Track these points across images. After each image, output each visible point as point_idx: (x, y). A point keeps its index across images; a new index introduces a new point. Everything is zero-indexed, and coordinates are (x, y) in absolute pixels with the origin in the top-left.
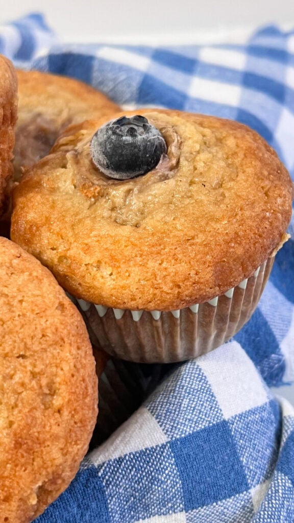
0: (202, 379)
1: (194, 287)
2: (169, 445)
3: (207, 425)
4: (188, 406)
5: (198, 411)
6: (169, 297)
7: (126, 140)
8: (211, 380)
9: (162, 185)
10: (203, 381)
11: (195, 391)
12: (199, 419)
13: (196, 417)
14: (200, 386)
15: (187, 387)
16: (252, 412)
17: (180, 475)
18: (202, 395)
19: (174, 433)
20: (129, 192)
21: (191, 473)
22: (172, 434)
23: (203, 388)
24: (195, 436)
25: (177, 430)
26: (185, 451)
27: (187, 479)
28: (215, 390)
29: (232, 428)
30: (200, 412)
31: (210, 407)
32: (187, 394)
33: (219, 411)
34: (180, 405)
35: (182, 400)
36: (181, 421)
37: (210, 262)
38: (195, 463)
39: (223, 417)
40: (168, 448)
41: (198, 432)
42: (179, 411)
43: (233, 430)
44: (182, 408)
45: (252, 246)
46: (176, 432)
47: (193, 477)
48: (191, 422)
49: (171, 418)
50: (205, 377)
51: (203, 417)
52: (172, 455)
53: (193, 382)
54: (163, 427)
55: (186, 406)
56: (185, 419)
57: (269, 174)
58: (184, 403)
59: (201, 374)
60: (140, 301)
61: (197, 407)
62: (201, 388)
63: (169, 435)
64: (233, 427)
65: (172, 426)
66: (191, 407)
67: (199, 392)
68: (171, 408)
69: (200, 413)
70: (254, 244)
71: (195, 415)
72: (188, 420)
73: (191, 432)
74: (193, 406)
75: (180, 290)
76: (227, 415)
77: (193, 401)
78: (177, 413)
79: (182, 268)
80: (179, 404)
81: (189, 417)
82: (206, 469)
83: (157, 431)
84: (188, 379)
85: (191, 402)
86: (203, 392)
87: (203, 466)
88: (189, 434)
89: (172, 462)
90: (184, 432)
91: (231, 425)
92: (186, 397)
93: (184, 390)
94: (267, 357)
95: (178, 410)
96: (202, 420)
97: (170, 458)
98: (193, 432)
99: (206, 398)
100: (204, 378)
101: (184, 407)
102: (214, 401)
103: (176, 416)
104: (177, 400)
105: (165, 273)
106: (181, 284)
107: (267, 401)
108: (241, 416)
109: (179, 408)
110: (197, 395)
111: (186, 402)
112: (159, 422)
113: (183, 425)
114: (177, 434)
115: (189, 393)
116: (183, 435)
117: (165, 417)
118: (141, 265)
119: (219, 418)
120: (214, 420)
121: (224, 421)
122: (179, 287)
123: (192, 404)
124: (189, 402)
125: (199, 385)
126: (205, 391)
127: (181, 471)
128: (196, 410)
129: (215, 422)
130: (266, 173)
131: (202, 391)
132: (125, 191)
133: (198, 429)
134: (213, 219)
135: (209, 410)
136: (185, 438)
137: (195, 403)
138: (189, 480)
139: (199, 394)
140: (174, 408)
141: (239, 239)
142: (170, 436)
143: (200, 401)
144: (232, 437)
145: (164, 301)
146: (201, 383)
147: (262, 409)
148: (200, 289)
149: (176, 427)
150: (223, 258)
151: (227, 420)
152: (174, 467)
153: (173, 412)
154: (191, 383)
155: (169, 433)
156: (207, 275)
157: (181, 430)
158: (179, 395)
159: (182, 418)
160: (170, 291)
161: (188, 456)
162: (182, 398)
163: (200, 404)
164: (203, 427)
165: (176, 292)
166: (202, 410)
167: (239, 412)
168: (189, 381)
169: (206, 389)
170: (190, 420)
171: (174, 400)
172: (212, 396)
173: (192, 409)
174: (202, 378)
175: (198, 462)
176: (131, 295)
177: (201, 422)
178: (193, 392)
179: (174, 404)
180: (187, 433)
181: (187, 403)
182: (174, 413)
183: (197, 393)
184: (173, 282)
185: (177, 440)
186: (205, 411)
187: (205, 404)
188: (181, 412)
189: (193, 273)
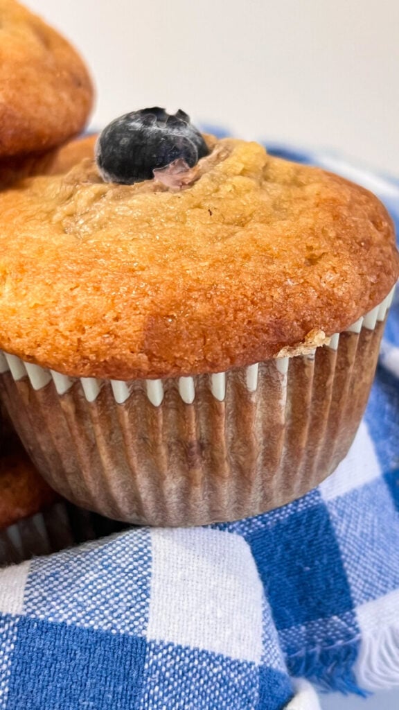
0: (141, 558)
1: (104, 338)
2: (17, 620)
3: (105, 628)
4: (91, 583)
5: (103, 600)
6: (63, 342)
8: (156, 568)
9: (150, 197)
10: (141, 562)
11: (118, 570)
12: (97, 612)
13: (93, 607)
14: (131, 567)
15: (110, 558)
16: (211, 658)
17: (10, 677)
18: (127, 580)
19: (39, 608)
21: (30, 685)
22: (35, 607)
23: (135, 572)
24: (74, 632)
25: (48, 607)
26: (39, 643)
27: (21, 691)
28: (154, 584)
29: (150, 659)
30: (106, 602)
31: (129, 605)
32: (100, 567)
33: (142, 620)
34: (79, 577)
35: (88, 571)
36: (63, 598)
37: (145, 309)
38: (46, 672)
39: (144, 632)
40: (14, 626)
41: (82, 630)
42: (70, 584)
43: (151, 662)
44: (78, 582)
46: (43, 609)
47: (32, 692)
48: (80, 608)
49: (51, 586)
50: (150, 559)
51: (106, 612)
52: (15, 638)
53: (124, 556)
54: (28, 592)
55: (87, 582)
56: (71, 599)
57: (338, 237)
58: (87, 575)
59: (145, 551)
60: (26, 339)
61: (103, 593)
62: (131, 571)
63: (29, 607)
64: (152, 658)
65: (44, 598)
66: (95, 588)
67: (123, 574)
68: (62, 573)
69: (103, 604)
71: (94, 603)
72: (75, 603)
73: (69, 622)
74: (99, 587)
75: (83, 337)
76: (153, 633)
77: (105, 582)
78: (65, 584)
79: (98, 303)
80: (79, 574)
81: (80, 599)
82: (61, 692)
83: (15, 593)
84: (119, 548)
85: (100, 581)
86: (131, 578)
87: (59, 685)
88: (64, 623)
89: (8, 650)
90: (57, 615)
91: (151, 653)
92: (96, 570)
93: (100, 559)
95: (70, 581)
96: (102, 616)
97: (9, 641)
98: (73, 624)
99: (130, 589)
100: (146, 558)
101: (83, 582)
102: (143, 600)
103: (60, 587)
104: (79, 568)
106: (86, 327)
107: (258, 663)
108: (179, 650)
109: (74, 580)
110: (118, 576)
111: (91, 576)
112: (28, 583)
113: (62, 606)
114: (43, 612)
115: (106, 567)
116: (51, 619)
117: (43, 581)
119: (136, 630)
120: (123, 627)
121: (143, 640)
122: (83, 331)
123: (100, 584)
124: (96, 580)
125: (131, 563)
126: (135, 578)
127: (16, 671)
128: (98, 596)
129: (122, 632)
131: (130, 575)
132: (97, 191)
133: (86, 625)
135: (124, 608)
136: (52, 625)
137: (104, 585)
138: (23, 694)
139: (123, 577)
140: (66, 576)
142: (30, 610)
143: (117, 587)
144: (141, 671)
145: (56, 349)
146: (136, 564)
147: (237, 666)
149: (49, 602)
151: (148, 641)
152: (6, 658)
153: (61, 580)
154: (119, 555)
155: (30, 604)
156: (132, 327)
157: (53, 610)
158: (88, 562)
159: (68, 594)
160: (67, 333)
161: (40, 655)
162: (88, 568)
163: (112, 591)
164: (96, 627)
165: (75, 338)
166: (111, 602)
167: (182, 641)
168: (119, 552)
169: (140, 576)
170: (79, 605)
171: (75, 565)
172: (145, 591)
173: (95, 591)
174: (144, 558)
175: (52, 674)
176: (18, 326)
177: (97, 618)
178: (115, 569)
179: (70, 571)
180: (61, 620)
181: (91, 578)
182: (61, 583)
183: (119, 573)
184: (78, 321)
185: (36, 620)
186: (116, 607)
187: (121, 596)
188: (73, 586)
189: (110, 316)
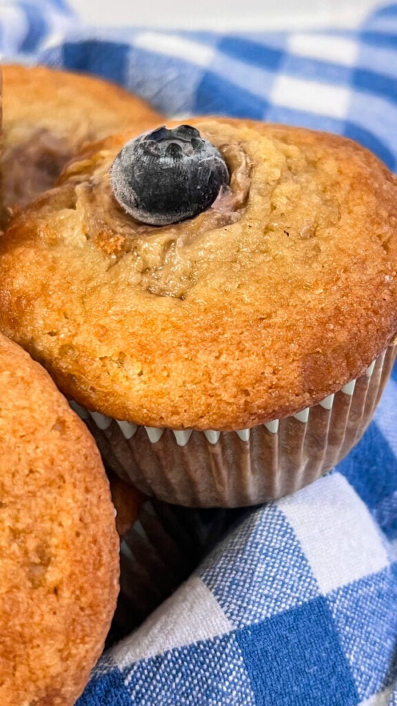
0: (286, 532)
1: (270, 393)
2: (234, 636)
3: (294, 604)
4: (265, 575)
5: (281, 583)
6: (230, 410)
7: (165, 164)
8: (300, 533)
9: (221, 234)
10: (288, 535)
11: (276, 551)
12: (282, 595)
13: (277, 592)
14: (283, 544)
15: (264, 545)
16: (364, 582)
17: (251, 683)
18: (286, 557)
19: (242, 617)
20: (169, 244)
21: (268, 680)
22: (240, 618)
23: (288, 546)
24: (276, 621)
25: (248, 612)
26: (259, 646)
27: (263, 688)
28: (306, 548)
29: (333, 608)
30: (284, 583)
31: (298, 575)
32: (263, 557)
33: (313, 582)
34: (253, 574)
35: (256, 566)
36: (253, 598)
37: (295, 354)
38: (275, 664)
39: (319, 591)
40: (234, 642)
41: (279, 616)
42: (250, 583)
43: (335, 611)
44: (255, 579)
45: (362, 328)
46: (246, 616)
47: (272, 685)
48: (269, 599)
49: (238, 593)
50: (292, 529)
51: (289, 591)
52: (240, 651)
53: (272, 537)
54: (225, 608)
55: (261, 575)
56: (259, 596)
57: (390, 215)
58: (258, 569)
59: (285, 524)
60: (186, 416)
61: (278, 577)
62: (285, 548)
63: (234, 621)
64: (334, 607)
65: (240, 607)
66: (269, 577)
67: (281, 553)
68: (238, 577)
69: (282, 586)
70: (366, 326)
71: (276, 589)
72: (264, 597)
73: (269, 615)
74: (272, 574)
75: (248, 399)
76: (325, 587)
77: (273, 567)
78: (247, 585)
79: (252, 363)
80: (251, 571)
81: (266, 592)
82: (292, 673)
83: (216, 614)
84: (265, 533)
85: (270, 568)
86: (288, 553)
87: (288, 668)
88: (266, 618)
89: (240, 663)
90: (258, 615)
91: (332, 604)
92: (261, 561)
93: (258, 550)
94: (387, 495)
95: (248, 581)
96: (287, 596)
97: (237, 656)
98: (272, 615)
99: (293, 563)
100: (289, 530)
101: (258, 577)
102: (305, 566)
103: (245, 590)
104: (248, 566)
105: (224, 372)
106: (249, 389)
107: (388, 564)
108: (346, 589)
109: (251, 579)
110: (279, 557)
111: (261, 568)
112: (219, 600)
113: (256, 605)
114: (247, 619)
115: (266, 555)
116: (256, 621)
117: (228, 592)
118: (187, 359)
119: (313, 593)
120: (304, 596)
121: (321, 597)
122: (247, 393)
123: (271, 571)
124: (266, 570)
125: (281, 541)
126: (291, 551)
127: (253, 676)
128: (276, 582)
129: (306, 600)
130: (385, 214)
131: (286, 551)
132: (163, 242)
133: (281, 610)
134: (300, 286)
135: (297, 580)
136: (260, 625)
137: (275, 570)
138: (265, 690)
139: (282, 556)
140: (243, 578)
141: (342, 318)
142: (237, 623)
143: (284, 567)
144: (332, 621)
145: (223, 416)
146: (285, 539)
147: (380, 577)
148: (280, 397)
149: (245, 608)
150: (316, 347)
151: (325, 596)
152: (242, 670)
153: (242, 583)
154: (269, 539)
155: (234, 617)
156: (292, 374)
157: (253, 613)
158: (251, 557)
159: (255, 593)
160: (232, 400)
161: (264, 654)
162: (255, 563)
163: (282, 572)
164: (288, 608)
165: (242, 401)
166: (287, 581)
167: (344, 582)
168: (267, 537)
169: (293, 547)
170: (267, 596)
171: (243, 565)
172: (303, 558)
173: (271, 579)
174: (288, 532)
175: (279, 662)
176: (173, 406)
177: (284, 600)
178: (273, 552)
179: (243, 572)
180: (263, 617)
181: (262, 570)
182: (243, 586)
183: (278, 554)
184: (238, 385)
185: (247, 628)
186: (291, 583)
187: (291, 572)
188: (253, 584)
189: (268, 371)
